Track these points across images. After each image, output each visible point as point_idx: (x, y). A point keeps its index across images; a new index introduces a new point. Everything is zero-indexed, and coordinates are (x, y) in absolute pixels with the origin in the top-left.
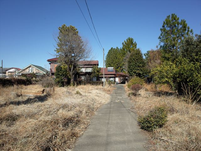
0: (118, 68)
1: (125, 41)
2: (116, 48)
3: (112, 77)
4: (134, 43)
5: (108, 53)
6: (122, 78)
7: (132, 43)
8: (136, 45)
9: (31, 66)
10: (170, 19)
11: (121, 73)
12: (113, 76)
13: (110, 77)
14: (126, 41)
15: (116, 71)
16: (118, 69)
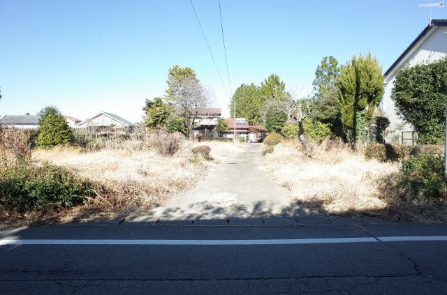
0: (253, 118)
1: (265, 80)
2: (250, 85)
3: (244, 133)
4: (280, 82)
5: (236, 93)
6: (259, 134)
7: (278, 83)
8: (284, 87)
9: (101, 114)
10: (328, 62)
11: (258, 127)
12: (246, 131)
13: (240, 133)
14: (267, 80)
15: (250, 123)
16: (254, 120)
